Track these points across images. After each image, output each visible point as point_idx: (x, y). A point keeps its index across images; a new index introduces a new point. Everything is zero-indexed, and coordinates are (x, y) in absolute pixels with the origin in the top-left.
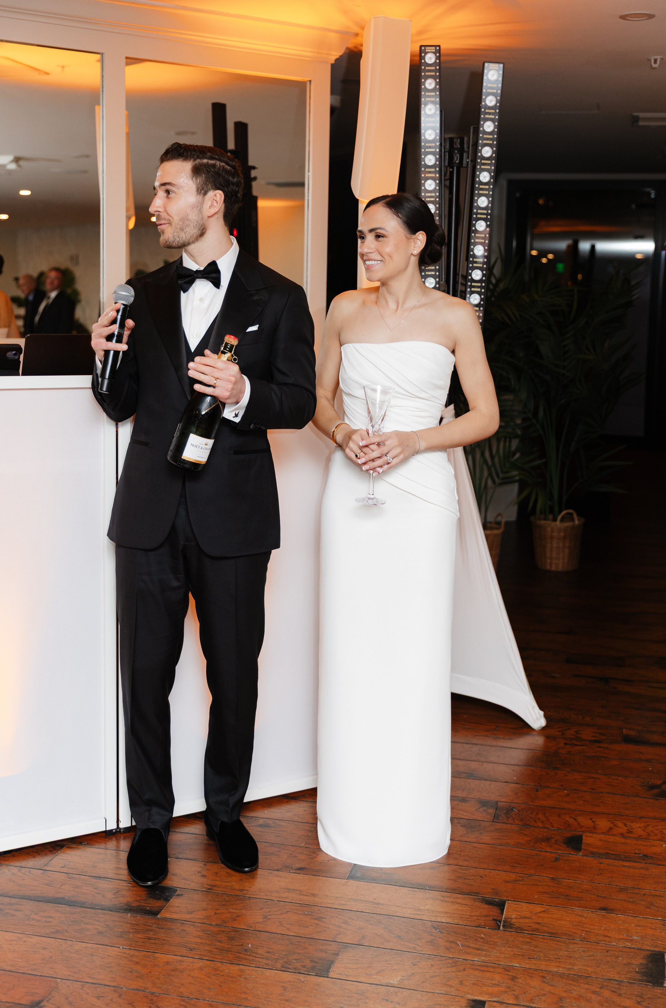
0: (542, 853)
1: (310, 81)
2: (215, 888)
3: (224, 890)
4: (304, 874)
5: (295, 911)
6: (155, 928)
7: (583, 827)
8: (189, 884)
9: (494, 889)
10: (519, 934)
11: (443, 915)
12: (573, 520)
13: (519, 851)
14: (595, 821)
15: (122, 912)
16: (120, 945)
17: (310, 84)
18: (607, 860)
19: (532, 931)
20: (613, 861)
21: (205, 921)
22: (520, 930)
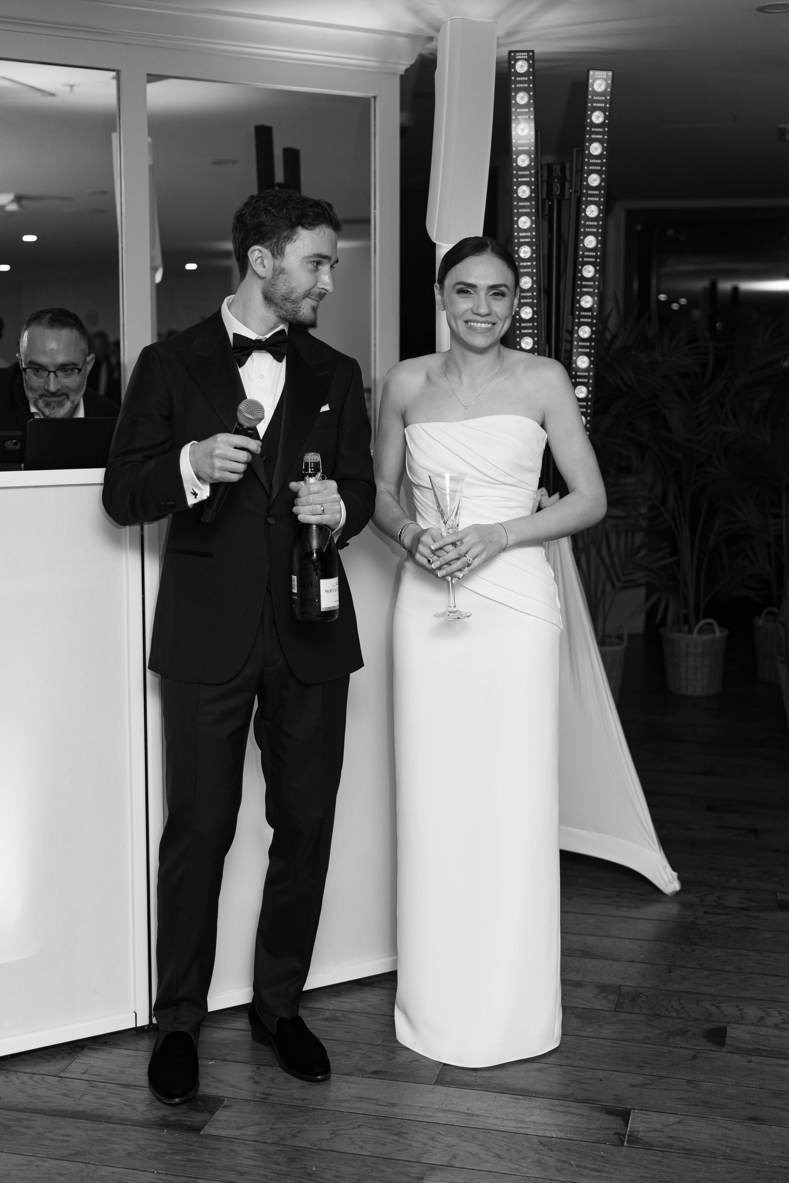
0: (676, 1050)
1: (375, 97)
2: (270, 1097)
3: (282, 1099)
4: (380, 1079)
5: (370, 1125)
6: (197, 1148)
7: (727, 1016)
8: (239, 1093)
9: (616, 1095)
10: (648, 1152)
11: (553, 1128)
12: (713, 632)
13: (647, 1048)
14: (742, 1009)
15: (157, 1129)
16: (154, 1169)
17: (375, 101)
18: (758, 1058)
19: (664, 1147)
20: (764, 1058)
21: (258, 1138)
22: (648, 1146)
